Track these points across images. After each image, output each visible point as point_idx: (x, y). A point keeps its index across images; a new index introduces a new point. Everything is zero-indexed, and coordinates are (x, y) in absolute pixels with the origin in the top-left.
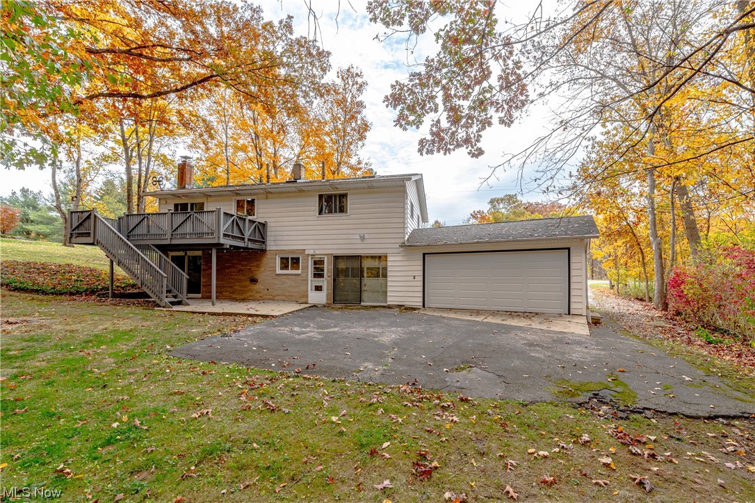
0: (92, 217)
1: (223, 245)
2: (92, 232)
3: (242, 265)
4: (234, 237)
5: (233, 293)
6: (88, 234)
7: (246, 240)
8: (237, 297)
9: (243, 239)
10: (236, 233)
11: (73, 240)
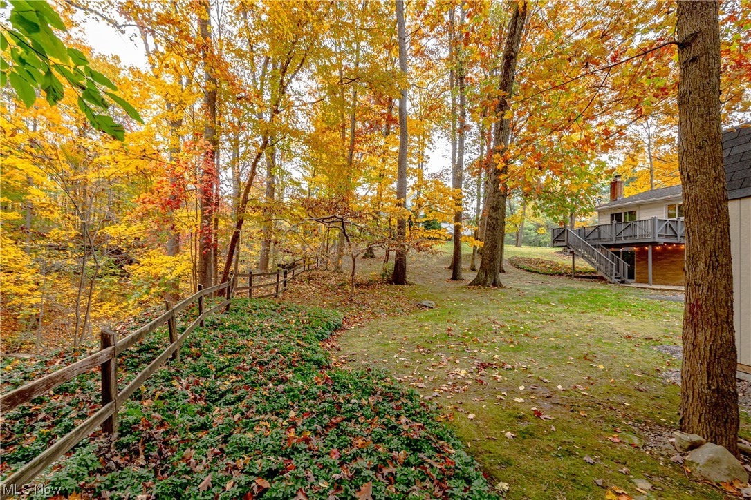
0: (566, 231)
1: (658, 242)
2: (566, 239)
3: (675, 257)
4: (667, 236)
5: (665, 279)
6: (564, 241)
7: (679, 237)
8: (669, 282)
9: (676, 237)
10: (670, 233)
11: (555, 244)
